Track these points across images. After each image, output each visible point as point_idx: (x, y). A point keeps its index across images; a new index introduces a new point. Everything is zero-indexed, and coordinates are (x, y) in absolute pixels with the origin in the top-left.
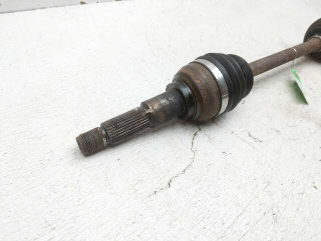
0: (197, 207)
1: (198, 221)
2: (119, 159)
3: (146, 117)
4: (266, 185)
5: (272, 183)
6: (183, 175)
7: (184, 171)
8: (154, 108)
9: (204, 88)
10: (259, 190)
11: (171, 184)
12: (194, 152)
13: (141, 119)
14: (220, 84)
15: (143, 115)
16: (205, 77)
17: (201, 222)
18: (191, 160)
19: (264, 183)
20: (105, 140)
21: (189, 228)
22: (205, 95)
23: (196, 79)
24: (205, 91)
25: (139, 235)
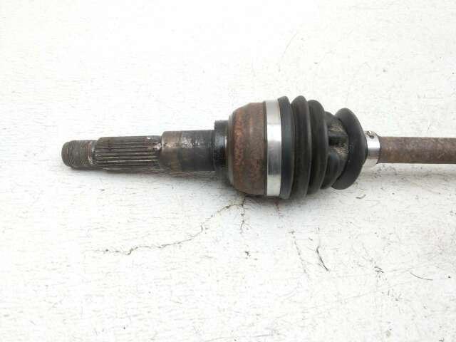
0: (140, 298)
1: (124, 315)
2: (103, 190)
3: (151, 153)
4: (267, 332)
5: (282, 337)
6: (159, 250)
7: (165, 246)
8: (167, 145)
9: (241, 146)
10: (248, 333)
11: (133, 252)
12: (202, 229)
13: (146, 153)
14: (269, 150)
15: (150, 148)
16: (251, 130)
17: (128, 318)
18: (188, 238)
19: (267, 328)
20: (90, 160)
21: (106, 314)
22: (239, 157)
23: (239, 129)
24: (242, 151)
25: (47, 286)
